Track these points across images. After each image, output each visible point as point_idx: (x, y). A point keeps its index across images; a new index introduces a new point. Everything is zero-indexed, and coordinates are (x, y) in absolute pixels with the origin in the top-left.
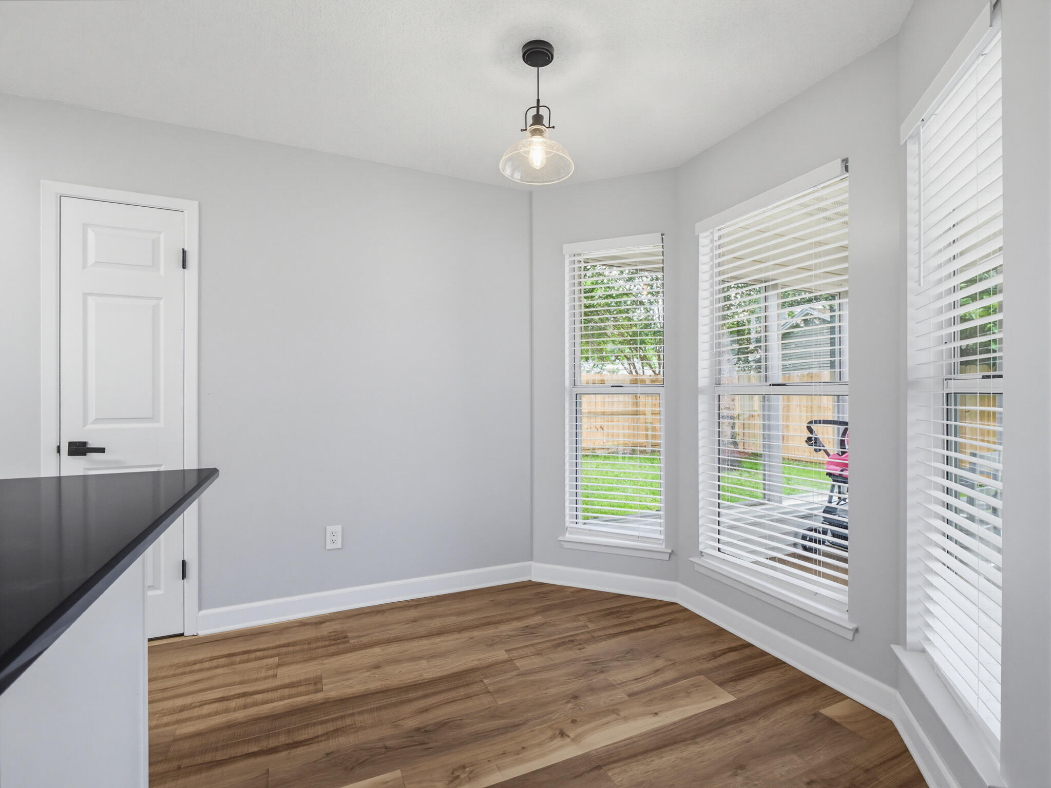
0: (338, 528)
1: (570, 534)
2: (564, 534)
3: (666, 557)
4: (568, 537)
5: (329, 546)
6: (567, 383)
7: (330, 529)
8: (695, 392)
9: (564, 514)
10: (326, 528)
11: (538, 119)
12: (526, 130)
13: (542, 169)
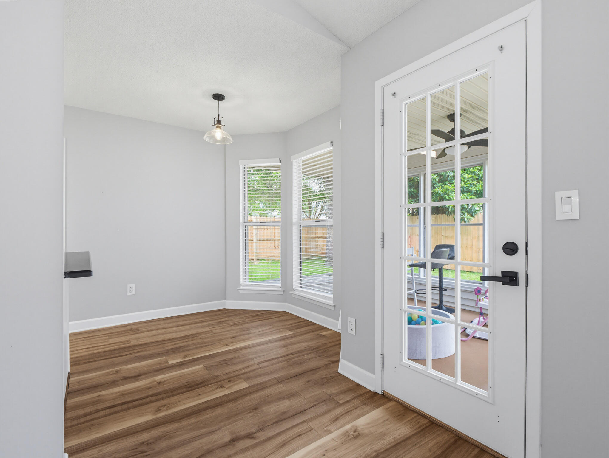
0: (133, 286)
1: (243, 287)
2: (240, 287)
3: (282, 293)
4: (242, 288)
5: (129, 293)
6: (241, 221)
7: (129, 286)
8: (291, 224)
9: (240, 278)
10: (127, 285)
11: (219, 122)
12: (214, 125)
13: (220, 140)
